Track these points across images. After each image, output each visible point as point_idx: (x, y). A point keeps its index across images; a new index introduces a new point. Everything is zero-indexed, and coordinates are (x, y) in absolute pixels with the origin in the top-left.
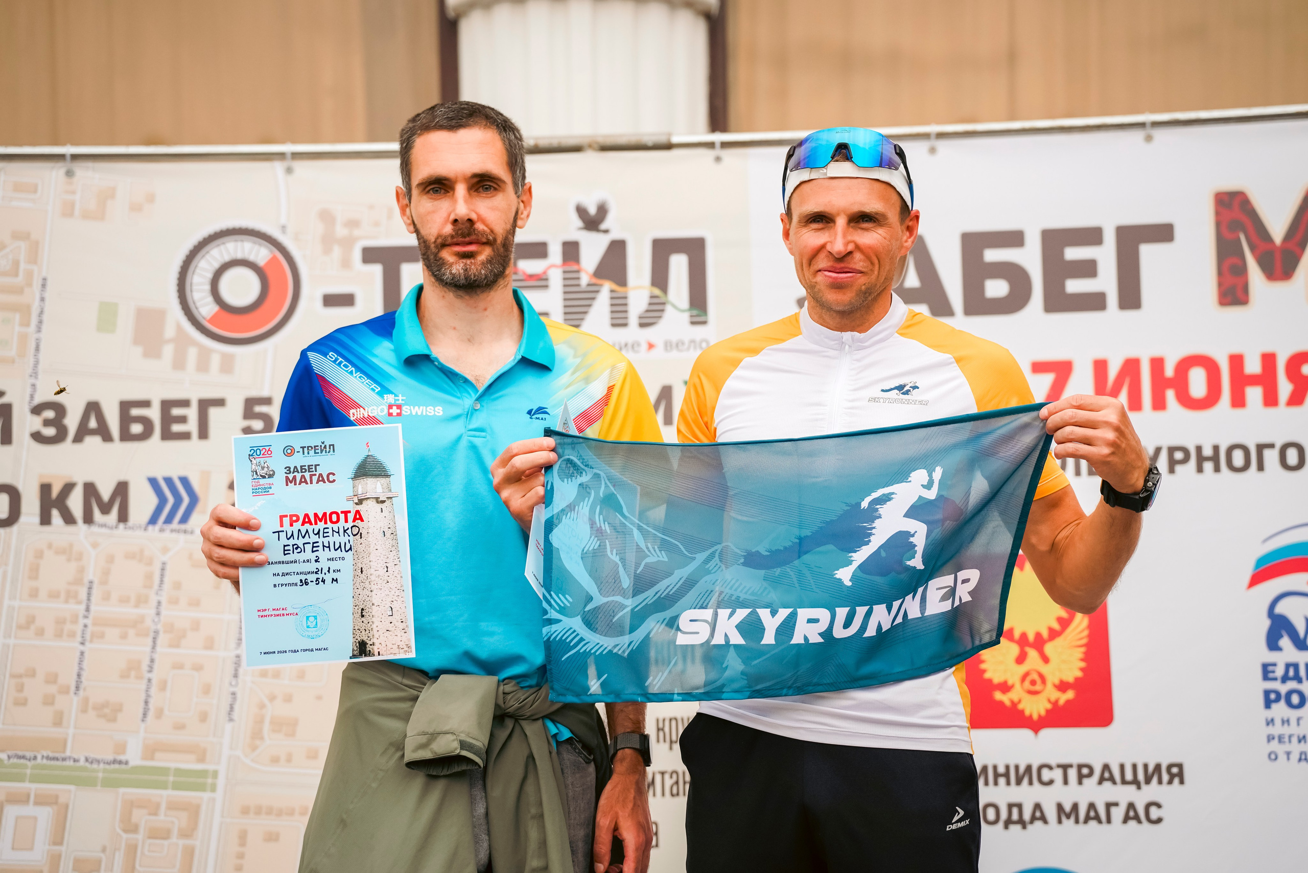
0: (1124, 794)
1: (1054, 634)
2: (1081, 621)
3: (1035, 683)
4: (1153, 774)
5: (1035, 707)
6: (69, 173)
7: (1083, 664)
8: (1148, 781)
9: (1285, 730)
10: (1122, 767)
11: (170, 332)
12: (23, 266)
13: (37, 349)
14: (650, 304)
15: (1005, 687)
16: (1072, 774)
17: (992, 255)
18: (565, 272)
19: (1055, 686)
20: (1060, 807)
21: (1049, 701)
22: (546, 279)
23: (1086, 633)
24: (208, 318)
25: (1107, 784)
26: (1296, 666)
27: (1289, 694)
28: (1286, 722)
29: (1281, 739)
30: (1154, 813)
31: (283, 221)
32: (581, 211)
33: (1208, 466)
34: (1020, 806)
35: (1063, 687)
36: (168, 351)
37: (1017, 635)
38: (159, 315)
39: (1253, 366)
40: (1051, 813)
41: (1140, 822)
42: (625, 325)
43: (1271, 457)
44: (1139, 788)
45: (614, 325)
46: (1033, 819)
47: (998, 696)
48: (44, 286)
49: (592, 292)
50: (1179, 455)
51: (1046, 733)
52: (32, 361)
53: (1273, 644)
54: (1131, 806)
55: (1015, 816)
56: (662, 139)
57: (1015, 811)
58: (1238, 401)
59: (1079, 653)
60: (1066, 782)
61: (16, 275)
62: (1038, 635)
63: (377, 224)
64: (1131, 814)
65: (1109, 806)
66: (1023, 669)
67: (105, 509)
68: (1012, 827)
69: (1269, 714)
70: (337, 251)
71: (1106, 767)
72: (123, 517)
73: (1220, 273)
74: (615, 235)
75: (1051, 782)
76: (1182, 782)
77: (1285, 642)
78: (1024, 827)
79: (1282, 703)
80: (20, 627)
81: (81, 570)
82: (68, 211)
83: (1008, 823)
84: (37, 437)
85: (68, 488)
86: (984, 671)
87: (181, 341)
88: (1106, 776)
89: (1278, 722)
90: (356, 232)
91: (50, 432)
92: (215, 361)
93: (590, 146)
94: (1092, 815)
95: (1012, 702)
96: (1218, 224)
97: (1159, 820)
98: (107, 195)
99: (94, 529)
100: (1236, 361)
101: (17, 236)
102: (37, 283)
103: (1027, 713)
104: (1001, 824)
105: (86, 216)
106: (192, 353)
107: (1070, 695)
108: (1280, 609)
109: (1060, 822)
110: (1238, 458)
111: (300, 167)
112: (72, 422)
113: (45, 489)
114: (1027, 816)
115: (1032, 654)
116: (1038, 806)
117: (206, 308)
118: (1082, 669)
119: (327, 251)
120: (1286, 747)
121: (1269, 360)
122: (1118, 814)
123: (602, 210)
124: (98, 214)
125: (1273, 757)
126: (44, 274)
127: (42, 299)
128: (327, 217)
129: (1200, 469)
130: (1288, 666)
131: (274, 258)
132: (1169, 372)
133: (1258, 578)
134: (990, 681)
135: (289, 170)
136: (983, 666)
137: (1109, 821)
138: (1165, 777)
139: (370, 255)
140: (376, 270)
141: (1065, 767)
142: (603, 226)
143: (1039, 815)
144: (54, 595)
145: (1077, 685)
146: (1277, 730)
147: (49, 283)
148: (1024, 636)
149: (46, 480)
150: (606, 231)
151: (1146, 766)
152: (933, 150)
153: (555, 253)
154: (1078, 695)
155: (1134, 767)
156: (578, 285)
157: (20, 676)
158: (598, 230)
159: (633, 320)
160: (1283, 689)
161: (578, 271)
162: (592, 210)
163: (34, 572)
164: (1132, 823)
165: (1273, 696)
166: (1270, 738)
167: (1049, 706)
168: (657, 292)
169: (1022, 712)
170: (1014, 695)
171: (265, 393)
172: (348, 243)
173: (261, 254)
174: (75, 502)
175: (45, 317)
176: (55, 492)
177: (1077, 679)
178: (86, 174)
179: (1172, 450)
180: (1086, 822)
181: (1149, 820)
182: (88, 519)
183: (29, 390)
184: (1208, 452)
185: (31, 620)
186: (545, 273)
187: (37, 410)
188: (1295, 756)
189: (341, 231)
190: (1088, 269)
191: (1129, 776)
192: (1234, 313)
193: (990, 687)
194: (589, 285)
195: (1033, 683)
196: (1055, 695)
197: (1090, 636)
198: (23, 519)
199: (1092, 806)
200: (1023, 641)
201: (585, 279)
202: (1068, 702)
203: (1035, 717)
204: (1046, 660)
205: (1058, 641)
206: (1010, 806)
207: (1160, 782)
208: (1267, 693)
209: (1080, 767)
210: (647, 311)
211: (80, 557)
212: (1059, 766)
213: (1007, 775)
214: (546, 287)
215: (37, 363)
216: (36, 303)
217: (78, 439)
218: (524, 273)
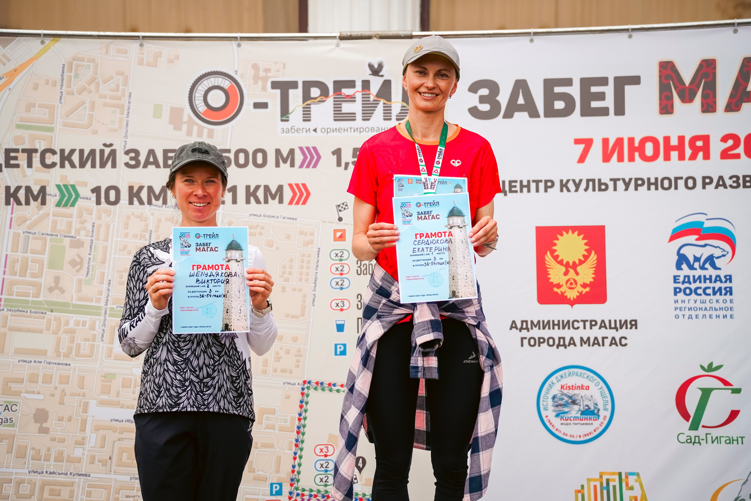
0: (610, 333)
1: (581, 262)
2: (593, 256)
3: (572, 284)
4: (624, 324)
5: (572, 295)
6: (141, 45)
7: (594, 276)
8: (621, 327)
9: (683, 305)
10: (610, 321)
11: (185, 119)
12: (121, 87)
13: (127, 125)
14: (401, 110)
15: (559, 286)
16: (588, 324)
17: (558, 90)
18: (363, 94)
19: (581, 285)
20: (582, 339)
21: (578, 292)
22: (355, 98)
23: (596, 262)
24: (202, 112)
25: (603, 329)
26: (689, 277)
27: (685, 289)
28: (683, 301)
29: (680, 309)
30: (624, 341)
31: (236, 69)
32: (371, 66)
33: (653, 187)
34: (564, 338)
35: (584, 286)
36: (185, 127)
37: (565, 262)
38: (181, 110)
39: (674, 142)
40: (578, 342)
41: (617, 345)
42: (390, 119)
43: (681, 183)
44: (617, 330)
45: (385, 119)
46: (570, 344)
47: (555, 290)
48: (130, 96)
49: (375, 104)
50: (640, 182)
51: (576, 306)
52: (125, 130)
53: (679, 267)
54: (613, 338)
55: (562, 343)
56: (408, 33)
57: (562, 340)
58: (667, 158)
59: (592, 271)
60: (585, 328)
61: (118, 91)
62: (574, 263)
63: (278, 71)
64: (614, 342)
65: (603, 338)
66: (567, 278)
67: (157, 198)
68: (561, 348)
69: (676, 298)
70: (260, 83)
71: (603, 321)
72: (165, 202)
73: (661, 99)
74: (386, 78)
75: (578, 328)
76: (636, 328)
77: (684, 266)
78: (566, 348)
79: (682, 293)
80: (120, 250)
81: (147, 225)
82: (141, 62)
83: (559, 346)
84: (127, 165)
85: (141, 188)
86: (550, 278)
87: (190, 123)
88: (603, 325)
89: (680, 301)
90: (269, 74)
91: (133, 163)
92: (205, 132)
93: (375, 36)
94: (596, 342)
95: (562, 292)
96: (660, 76)
97: (626, 345)
98: (158, 55)
99: (152, 207)
100: (667, 139)
101: (119, 73)
102: (127, 95)
103: (568, 297)
104: (555, 346)
105: (149, 65)
106: (195, 128)
107: (588, 289)
108: (682, 252)
109: (581, 345)
110: (666, 184)
111: (244, 44)
112: (142, 158)
113: (131, 188)
114: (567, 343)
115: (571, 271)
116: (572, 338)
117: (201, 108)
118: (593, 278)
119: (256, 83)
120: (683, 313)
121: (681, 139)
122: (607, 342)
123: (381, 66)
124: (154, 64)
125: (677, 317)
126: (130, 91)
127: (129, 103)
128: (255, 67)
129: (649, 189)
130: (685, 277)
131: (232, 85)
132: (636, 144)
133: (673, 238)
134: (552, 283)
135: (239, 45)
136: (549, 276)
137: (603, 345)
138: (629, 326)
139: (275, 85)
140: (278, 92)
141: (584, 322)
142: (381, 74)
143: (572, 342)
144: (135, 236)
145: (591, 285)
146: (679, 305)
147: (132, 95)
148: (568, 263)
149: (131, 185)
150: (382, 76)
151: (620, 321)
152: (532, 41)
153: (359, 86)
154: (591, 289)
155: (615, 321)
156: (369, 101)
157: (121, 272)
158: (379, 76)
159: (394, 117)
160: (683, 287)
161: (369, 94)
162: (376, 66)
163: (126, 226)
164: (614, 346)
165: (678, 290)
166: (676, 309)
167: (578, 294)
168: (405, 104)
169: (566, 296)
170: (563, 289)
171: (227, 147)
172: (265, 79)
173: (226, 84)
174: (144, 195)
175: (130, 111)
176: (135, 190)
177: (591, 282)
178: (149, 45)
179: (636, 180)
180: (593, 345)
181: (621, 345)
182: (150, 203)
183: (123, 144)
184: (653, 181)
185: (125, 247)
186: (354, 95)
187: (127, 153)
188: (687, 317)
189: (262, 74)
190: (601, 96)
191: (613, 325)
192: (667, 117)
193: (552, 285)
194: (374, 101)
195: (571, 284)
196: (581, 289)
197: (597, 263)
198: (121, 202)
199: (596, 338)
200: (567, 265)
201: (372, 98)
202: (587, 292)
203: (572, 299)
204: (577, 274)
205: (583, 265)
206: (560, 338)
207: (627, 328)
208: (675, 289)
209: (591, 321)
210: (400, 113)
211: (146, 220)
212: (582, 321)
213: (558, 325)
214: (355, 101)
215: (127, 131)
216: (127, 104)
217: (145, 166)
218: (345, 95)
